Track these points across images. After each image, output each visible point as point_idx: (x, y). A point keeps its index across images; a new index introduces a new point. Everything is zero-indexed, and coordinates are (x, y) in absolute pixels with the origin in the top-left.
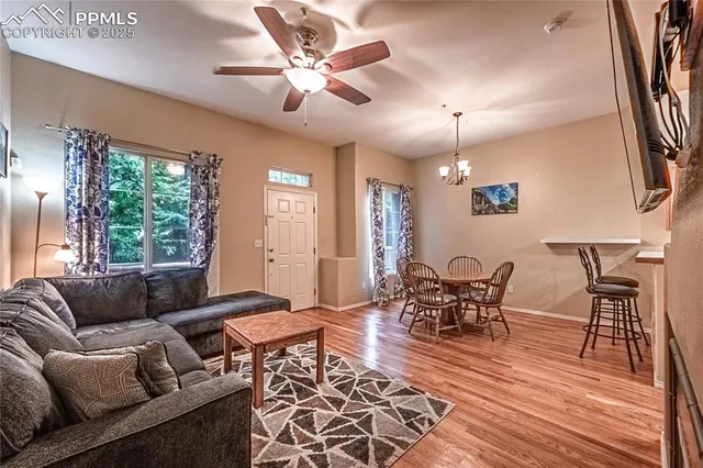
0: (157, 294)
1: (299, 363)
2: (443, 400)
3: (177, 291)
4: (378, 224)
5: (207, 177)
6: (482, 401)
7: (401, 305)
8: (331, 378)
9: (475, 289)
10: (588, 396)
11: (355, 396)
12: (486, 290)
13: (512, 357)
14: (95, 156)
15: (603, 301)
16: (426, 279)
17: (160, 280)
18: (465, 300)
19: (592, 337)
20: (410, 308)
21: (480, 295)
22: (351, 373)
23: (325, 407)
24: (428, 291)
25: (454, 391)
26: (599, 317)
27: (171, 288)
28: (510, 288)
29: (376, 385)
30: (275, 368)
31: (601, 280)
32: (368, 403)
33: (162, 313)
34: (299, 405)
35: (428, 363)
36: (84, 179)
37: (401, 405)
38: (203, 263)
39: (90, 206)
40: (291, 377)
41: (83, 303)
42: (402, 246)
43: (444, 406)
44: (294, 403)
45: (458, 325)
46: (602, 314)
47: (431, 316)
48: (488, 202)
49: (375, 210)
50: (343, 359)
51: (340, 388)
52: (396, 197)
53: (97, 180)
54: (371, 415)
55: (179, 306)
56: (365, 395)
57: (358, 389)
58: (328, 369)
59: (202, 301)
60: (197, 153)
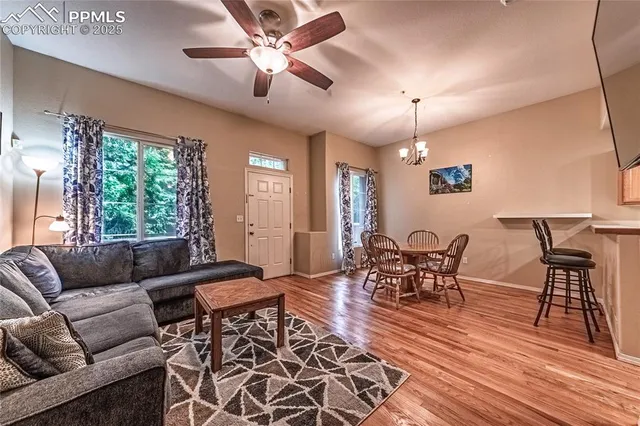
0: (142, 261)
1: (265, 326)
2: (398, 369)
3: (160, 259)
4: (346, 202)
5: (192, 159)
6: (438, 370)
7: (365, 273)
8: (292, 342)
9: (432, 259)
10: (548, 367)
11: (313, 362)
12: (443, 261)
13: (469, 324)
14: (90, 140)
15: (557, 271)
16: (388, 251)
17: (145, 249)
18: (422, 269)
19: (546, 306)
20: (373, 277)
21: (436, 265)
22: (311, 337)
23: (280, 373)
24: (389, 260)
25: (410, 359)
26: (553, 287)
27: (155, 256)
28: (464, 259)
29: (333, 350)
30: (242, 331)
31: (555, 251)
32: (323, 370)
33: (145, 278)
34: (256, 370)
35: (386, 328)
36: (79, 159)
37: (354, 373)
38: (187, 234)
39: (85, 183)
40: (255, 340)
41: (72, 269)
42: (368, 222)
43: (400, 375)
44: (251, 368)
45: (417, 292)
46: (556, 285)
47: (391, 284)
48: (444, 182)
49: (344, 190)
50: (307, 323)
51: (298, 353)
52: (363, 180)
53: (92, 160)
54: (324, 384)
55: (161, 272)
56: (322, 360)
57: (315, 353)
58: (291, 333)
59: (183, 268)
60: (183, 138)
